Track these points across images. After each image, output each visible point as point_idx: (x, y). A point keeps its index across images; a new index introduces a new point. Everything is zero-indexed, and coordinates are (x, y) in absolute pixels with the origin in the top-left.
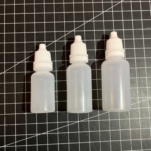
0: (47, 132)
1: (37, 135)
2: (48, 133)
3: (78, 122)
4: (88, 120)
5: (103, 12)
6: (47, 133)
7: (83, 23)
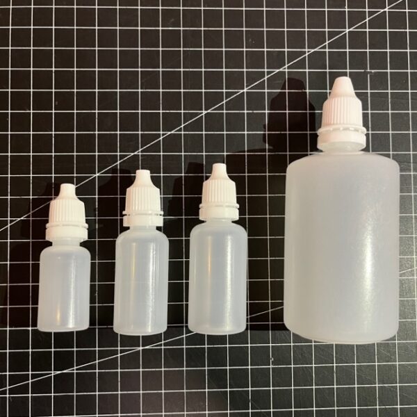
0: (75, 368)
1: (53, 373)
2: (77, 369)
3: (141, 348)
4: (161, 345)
5: (204, 112)
6: (74, 370)
7: (159, 136)
